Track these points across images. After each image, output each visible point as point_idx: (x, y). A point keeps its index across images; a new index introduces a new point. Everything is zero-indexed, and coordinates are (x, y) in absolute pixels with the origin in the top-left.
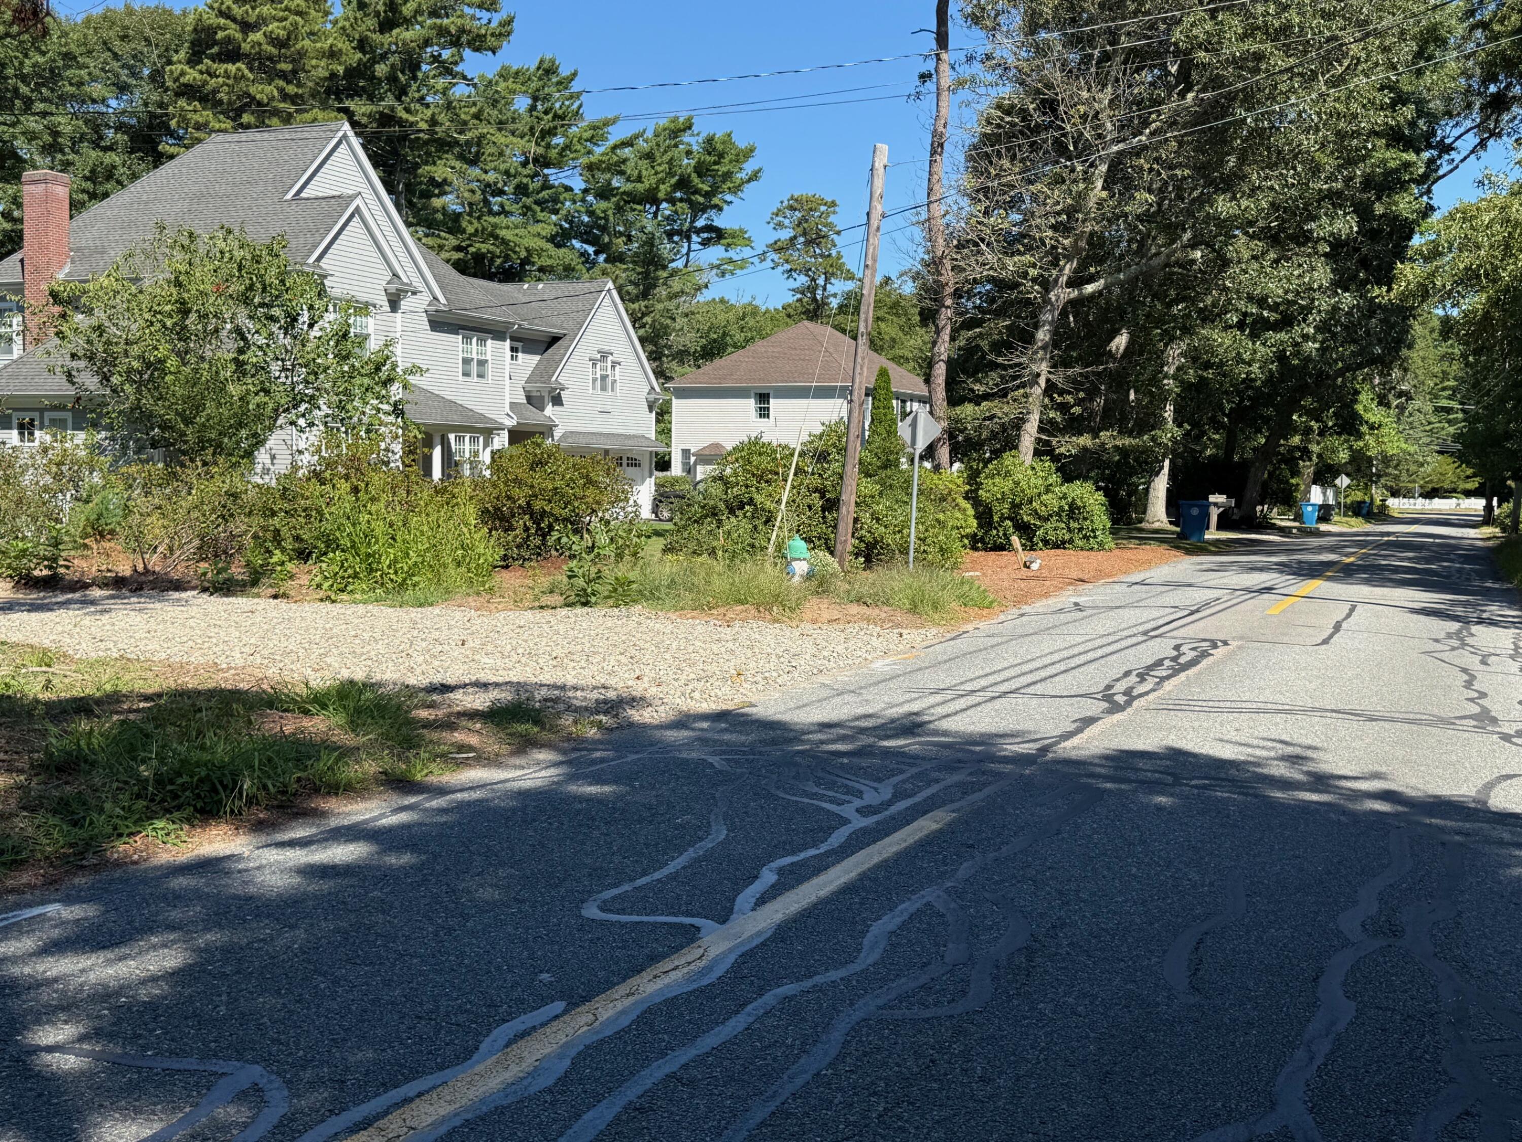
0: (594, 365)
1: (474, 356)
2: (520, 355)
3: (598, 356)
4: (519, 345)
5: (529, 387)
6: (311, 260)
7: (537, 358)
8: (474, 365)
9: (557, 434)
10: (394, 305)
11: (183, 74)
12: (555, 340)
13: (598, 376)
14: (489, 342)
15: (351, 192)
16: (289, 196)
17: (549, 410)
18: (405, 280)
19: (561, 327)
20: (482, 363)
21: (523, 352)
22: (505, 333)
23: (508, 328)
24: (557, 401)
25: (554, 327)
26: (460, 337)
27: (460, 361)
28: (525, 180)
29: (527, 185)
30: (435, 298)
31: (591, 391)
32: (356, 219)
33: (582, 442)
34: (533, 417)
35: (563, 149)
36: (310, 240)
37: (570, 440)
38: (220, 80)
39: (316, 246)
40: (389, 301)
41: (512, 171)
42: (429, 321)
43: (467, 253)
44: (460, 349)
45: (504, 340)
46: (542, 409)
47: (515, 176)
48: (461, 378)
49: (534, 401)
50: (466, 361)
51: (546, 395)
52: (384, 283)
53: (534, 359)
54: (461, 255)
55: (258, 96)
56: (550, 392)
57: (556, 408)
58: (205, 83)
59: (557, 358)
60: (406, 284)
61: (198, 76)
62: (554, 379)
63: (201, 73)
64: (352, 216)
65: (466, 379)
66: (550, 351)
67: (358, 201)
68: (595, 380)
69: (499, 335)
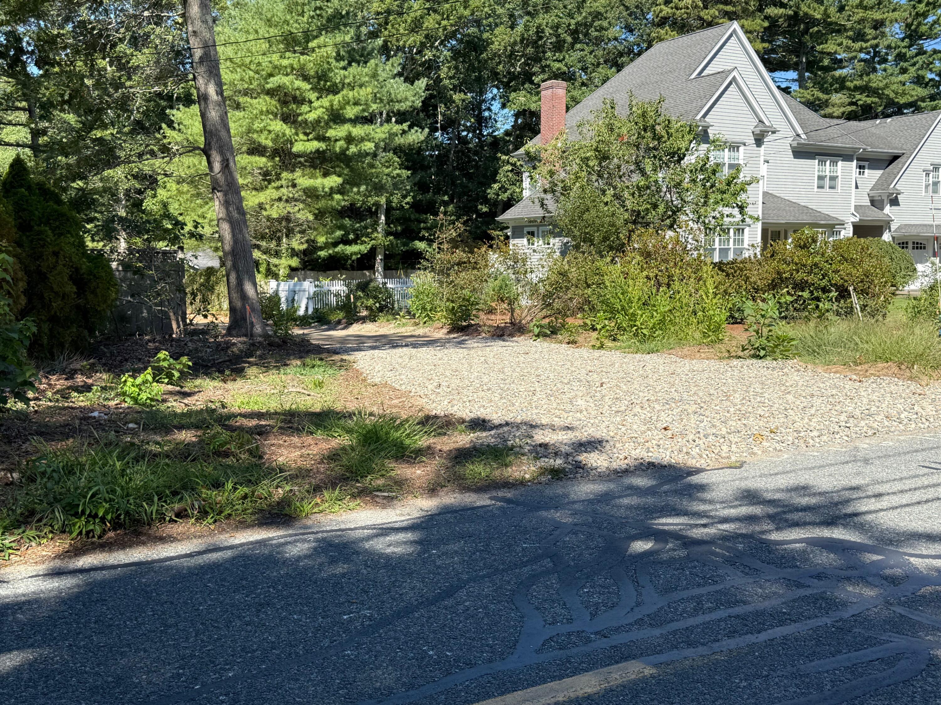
0: (928, 175)
1: (828, 173)
2: (866, 171)
3: (931, 168)
4: (866, 164)
5: (872, 193)
6: (698, 117)
7: (881, 172)
8: (827, 180)
9: (894, 227)
10: (759, 142)
11: (661, 11)
12: (895, 158)
13: (931, 182)
14: (840, 163)
15: (729, 68)
16: (693, 76)
17: (888, 209)
18: (767, 124)
19: (901, 149)
20: (833, 179)
21: (869, 168)
22: (852, 156)
23: (855, 152)
24: (895, 202)
25: (896, 148)
26: (817, 161)
27: (816, 178)
28: (904, 51)
29: (905, 54)
30: (798, 135)
31: (924, 194)
32: (733, 85)
33: (914, 232)
34: (874, 215)
35: (932, 25)
36: (699, 104)
37: (903, 231)
38: (683, 11)
39: (702, 108)
40: (755, 140)
41: (893, 45)
42: (793, 152)
43: (857, 105)
44: (816, 169)
45: (852, 161)
46: (882, 209)
47: (895, 48)
48: (816, 189)
49: (876, 204)
50: (821, 178)
51: (885, 198)
52: (752, 128)
53: (878, 173)
54: (854, 108)
55: (705, 17)
56: (888, 196)
57: (893, 207)
58: (674, 14)
59: (895, 171)
60: (769, 127)
61: (670, 11)
62: (892, 186)
63: (672, 8)
64: (730, 84)
65: (820, 190)
66: (890, 167)
67: (735, 73)
68: (927, 186)
69: (847, 157)
